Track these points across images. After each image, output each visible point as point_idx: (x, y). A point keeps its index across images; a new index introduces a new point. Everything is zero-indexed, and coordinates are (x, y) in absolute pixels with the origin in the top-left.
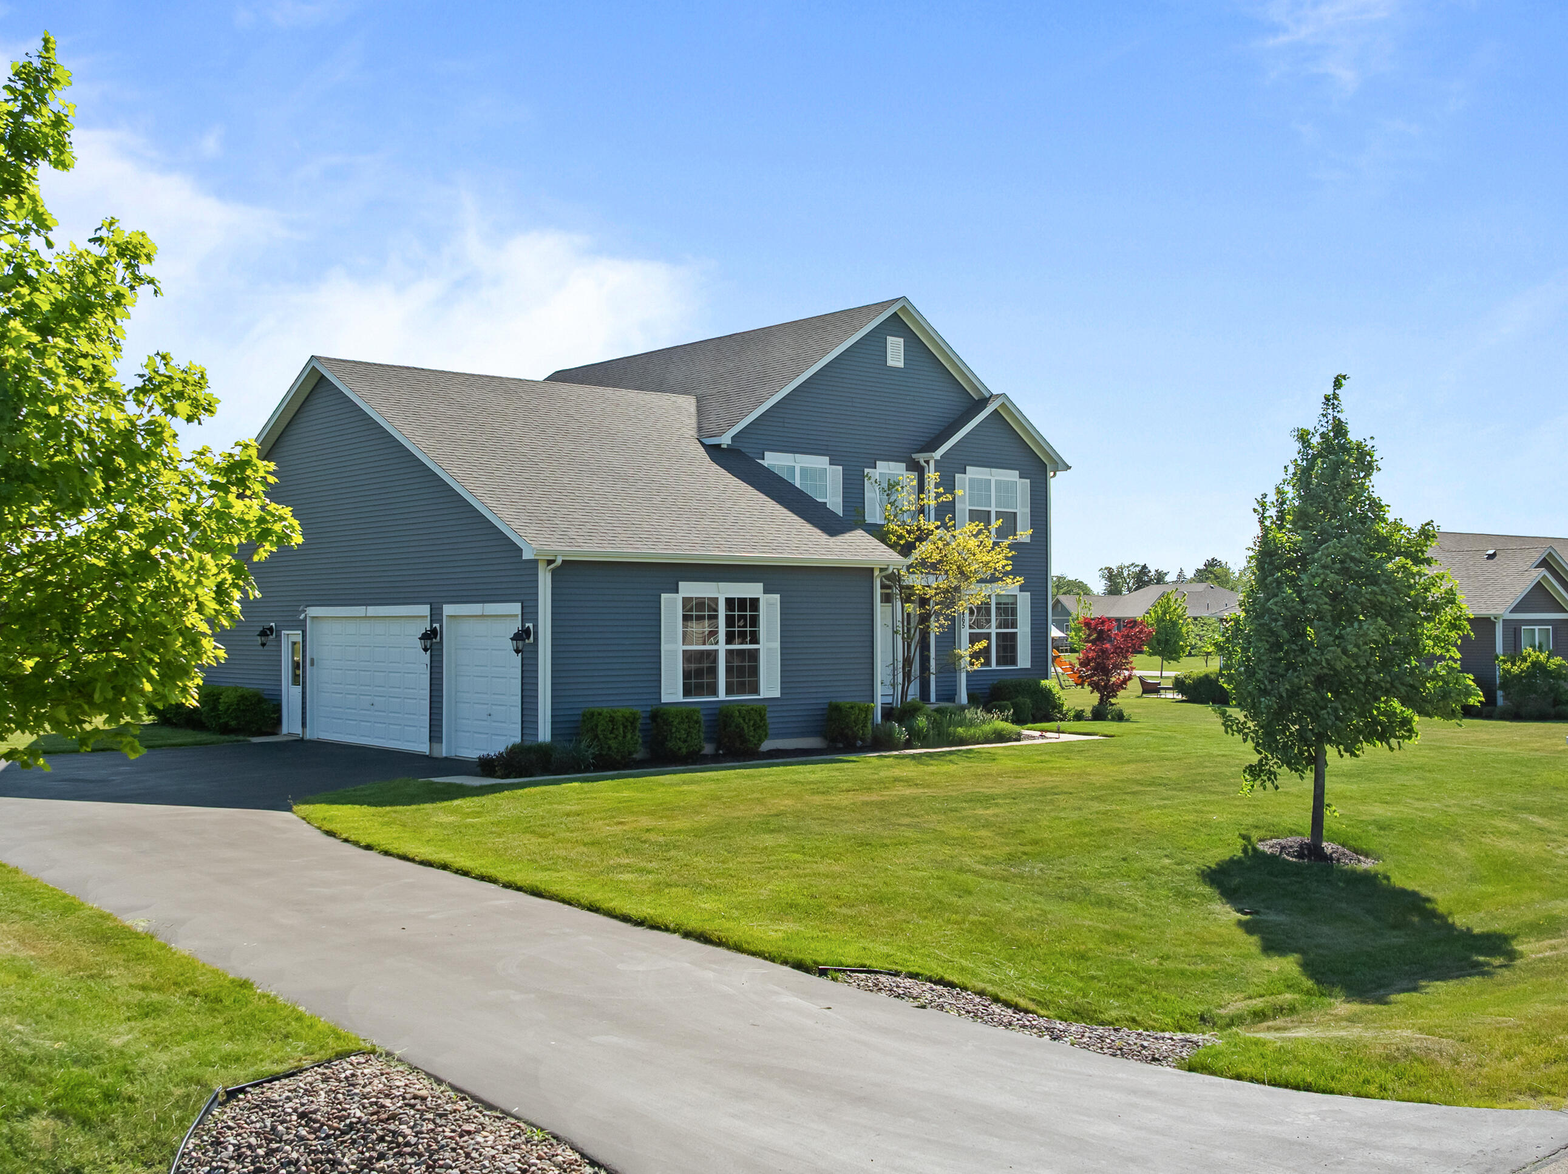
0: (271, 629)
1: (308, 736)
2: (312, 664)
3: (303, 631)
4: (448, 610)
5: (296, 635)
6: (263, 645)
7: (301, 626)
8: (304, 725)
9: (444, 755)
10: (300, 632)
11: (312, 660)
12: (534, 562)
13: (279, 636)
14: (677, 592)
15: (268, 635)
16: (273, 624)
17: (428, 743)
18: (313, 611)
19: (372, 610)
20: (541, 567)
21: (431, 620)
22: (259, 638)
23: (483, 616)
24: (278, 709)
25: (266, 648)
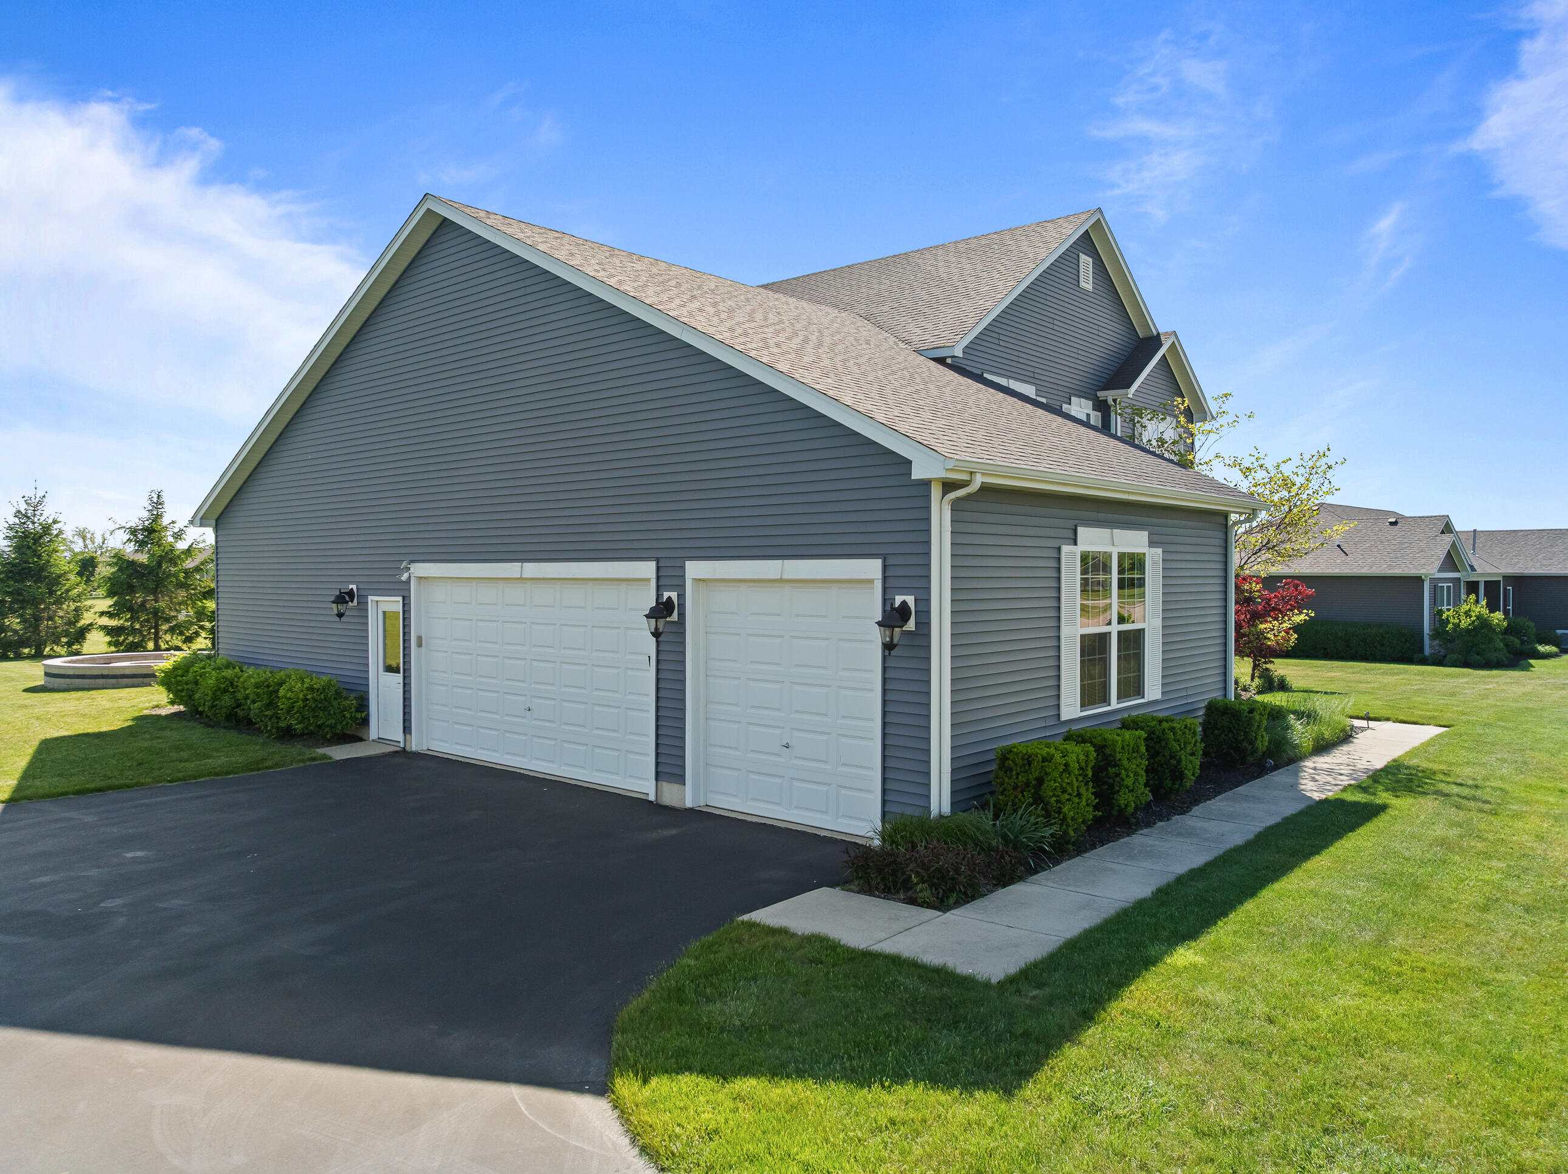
0: (351, 593)
1: (415, 745)
2: (420, 645)
3: (404, 598)
4: (694, 569)
5: (393, 604)
6: (340, 615)
7: (403, 591)
8: (407, 729)
9: (689, 804)
10: (400, 599)
11: (420, 640)
12: (926, 484)
13: (363, 606)
14: (1075, 544)
15: (347, 602)
16: (354, 587)
17: (654, 782)
18: (420, 569)
19: (532, 569)
20: (936, 491)
21: (658, 587)
22: (334, 606)
23: (781, 581)
24: (363, 704)
25: (343, 619)
